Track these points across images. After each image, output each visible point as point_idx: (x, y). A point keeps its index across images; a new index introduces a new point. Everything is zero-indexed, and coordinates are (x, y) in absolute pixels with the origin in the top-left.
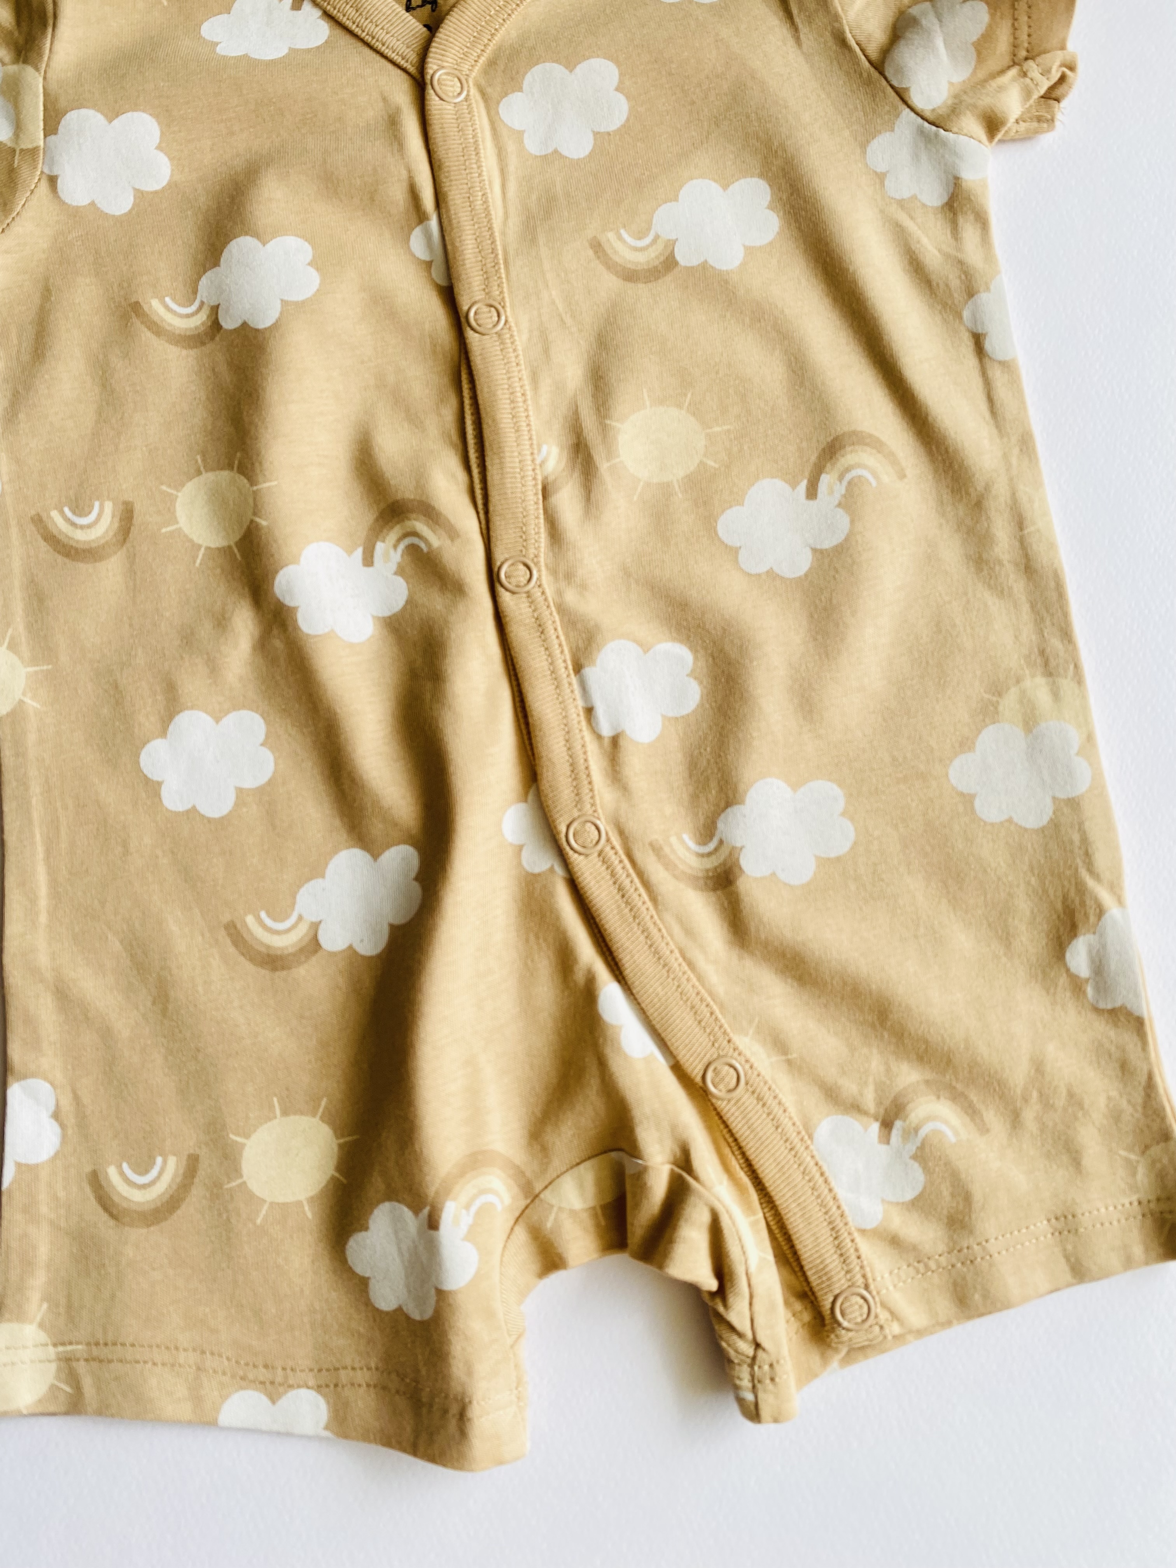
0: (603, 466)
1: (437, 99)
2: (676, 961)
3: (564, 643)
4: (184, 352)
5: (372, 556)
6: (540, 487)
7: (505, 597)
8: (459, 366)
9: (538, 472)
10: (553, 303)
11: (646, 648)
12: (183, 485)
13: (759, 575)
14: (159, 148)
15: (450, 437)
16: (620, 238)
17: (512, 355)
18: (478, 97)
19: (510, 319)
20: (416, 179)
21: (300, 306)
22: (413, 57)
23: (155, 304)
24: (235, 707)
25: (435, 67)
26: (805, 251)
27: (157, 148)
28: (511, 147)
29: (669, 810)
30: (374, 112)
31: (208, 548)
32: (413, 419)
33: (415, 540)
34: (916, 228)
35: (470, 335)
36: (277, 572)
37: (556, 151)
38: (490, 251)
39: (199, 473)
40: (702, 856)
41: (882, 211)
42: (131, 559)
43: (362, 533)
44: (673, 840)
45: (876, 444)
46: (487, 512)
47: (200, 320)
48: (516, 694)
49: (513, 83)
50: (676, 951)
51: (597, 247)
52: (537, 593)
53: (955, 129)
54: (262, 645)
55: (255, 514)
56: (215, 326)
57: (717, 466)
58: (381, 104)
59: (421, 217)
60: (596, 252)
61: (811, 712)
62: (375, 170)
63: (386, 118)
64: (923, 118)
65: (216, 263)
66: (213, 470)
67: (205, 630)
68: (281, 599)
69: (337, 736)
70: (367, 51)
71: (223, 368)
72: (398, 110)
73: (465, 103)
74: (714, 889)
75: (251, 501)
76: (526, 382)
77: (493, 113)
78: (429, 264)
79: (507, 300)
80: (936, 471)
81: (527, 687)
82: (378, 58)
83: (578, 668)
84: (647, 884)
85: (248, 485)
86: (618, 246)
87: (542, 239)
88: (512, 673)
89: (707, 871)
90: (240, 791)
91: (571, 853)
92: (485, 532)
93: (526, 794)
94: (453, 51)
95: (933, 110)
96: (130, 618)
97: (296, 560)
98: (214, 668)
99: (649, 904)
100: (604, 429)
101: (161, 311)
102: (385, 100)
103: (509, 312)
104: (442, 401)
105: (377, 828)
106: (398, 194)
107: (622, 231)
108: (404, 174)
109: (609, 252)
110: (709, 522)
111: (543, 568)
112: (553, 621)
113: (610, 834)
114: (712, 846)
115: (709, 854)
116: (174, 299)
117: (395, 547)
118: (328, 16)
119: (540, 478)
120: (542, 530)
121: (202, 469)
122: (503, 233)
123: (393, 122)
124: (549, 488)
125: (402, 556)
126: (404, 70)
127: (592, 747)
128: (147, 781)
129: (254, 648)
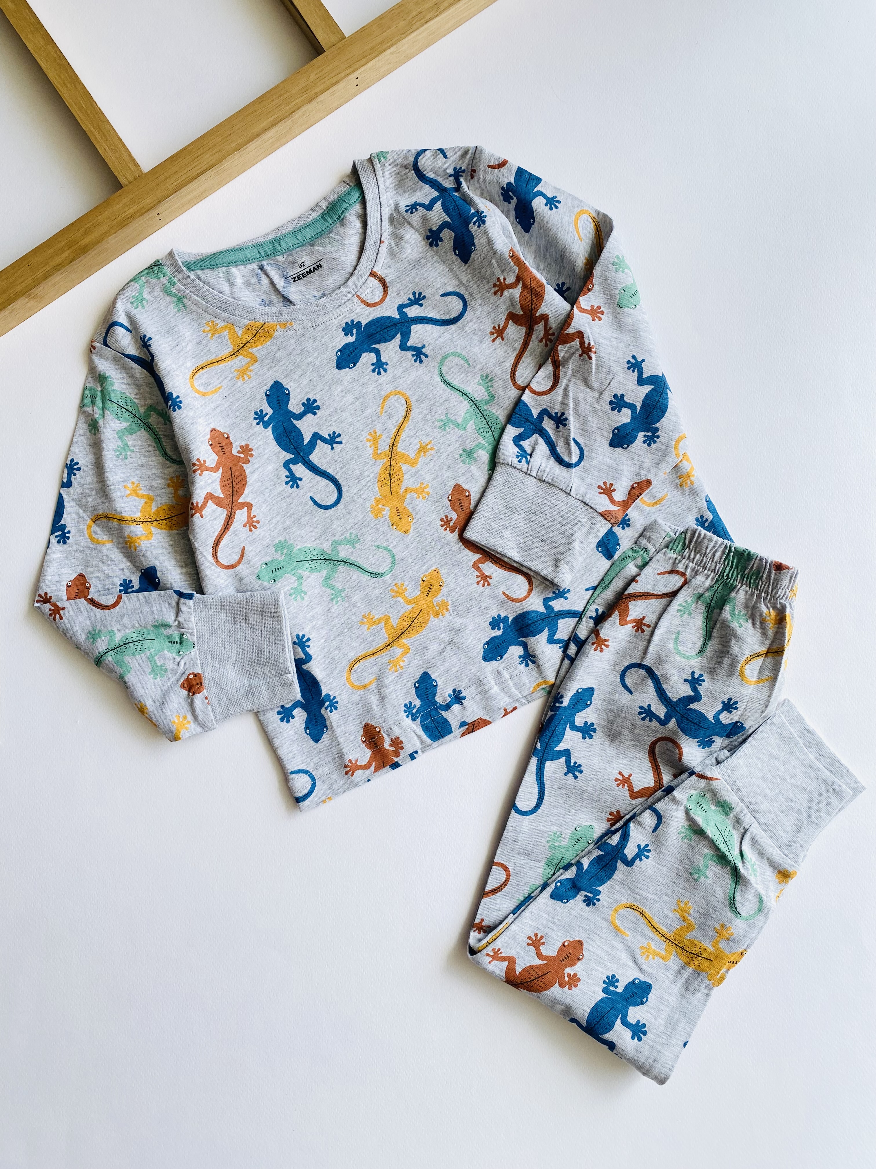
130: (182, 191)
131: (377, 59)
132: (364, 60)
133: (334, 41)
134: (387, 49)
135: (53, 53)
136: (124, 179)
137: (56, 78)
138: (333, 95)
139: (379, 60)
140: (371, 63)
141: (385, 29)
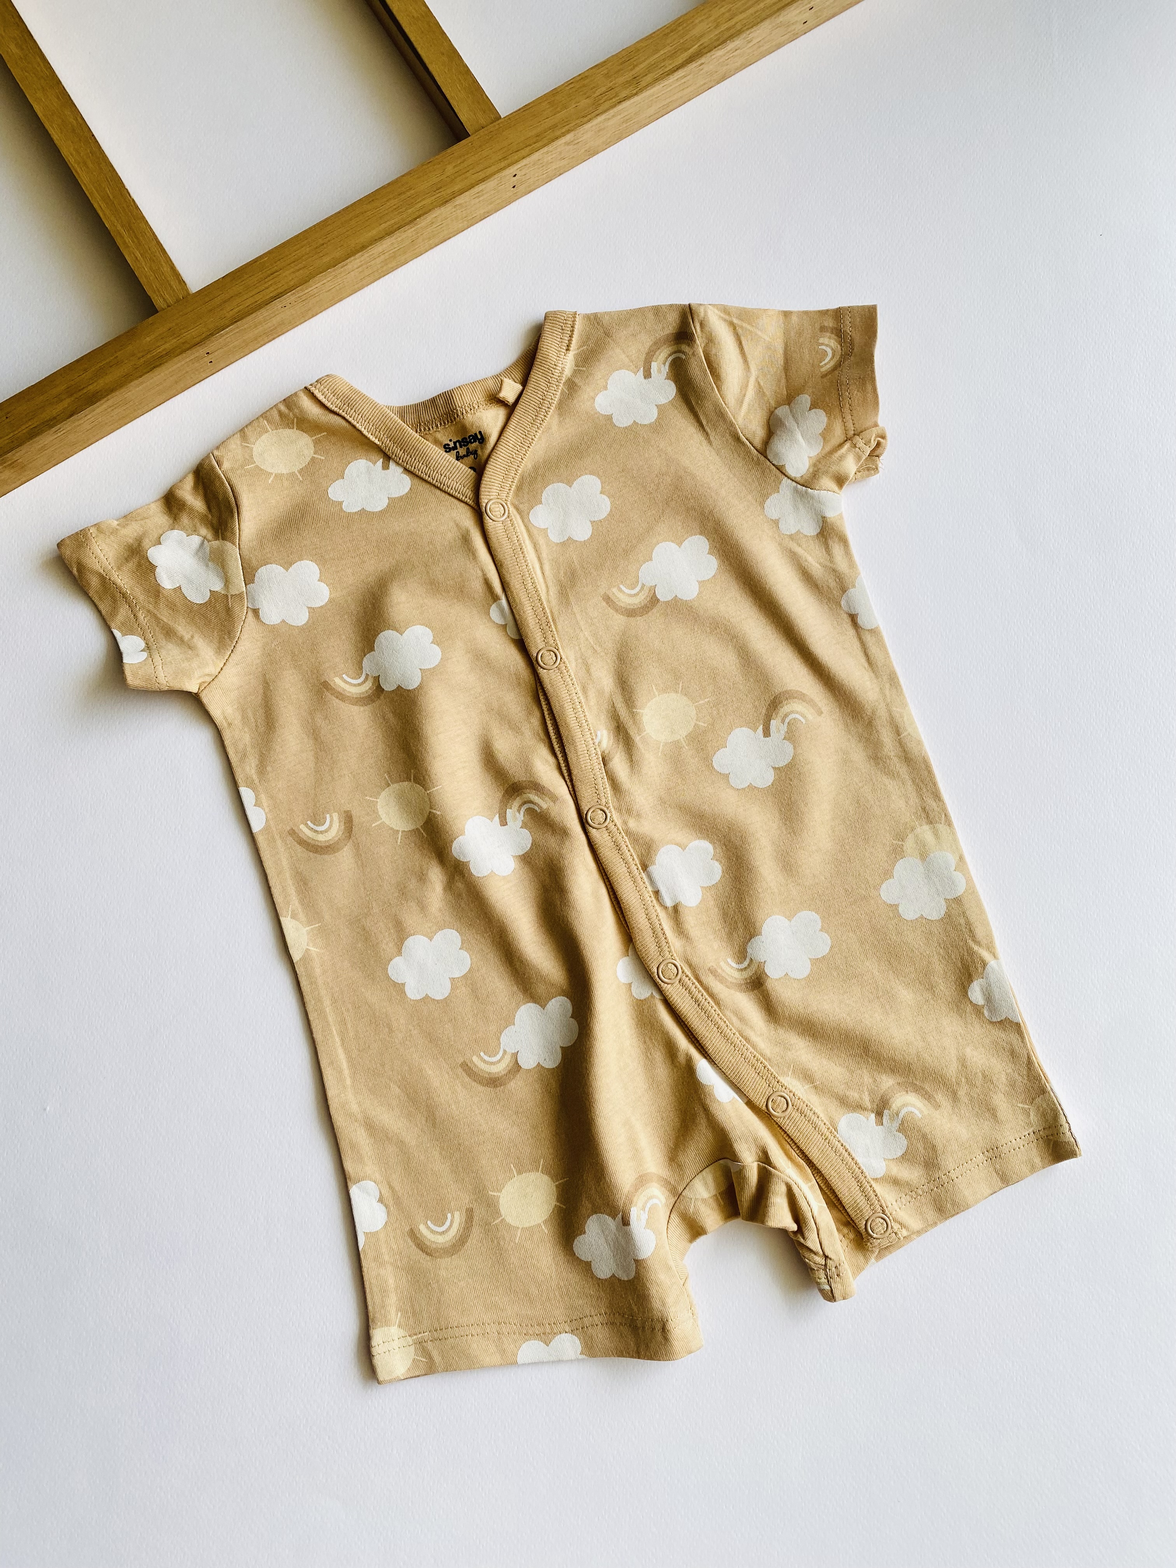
0: (637, 739)
1: (491, 521)
2: (738, 1039)
3: (633, 854)
4: (362, 709)
5: (506, 819)
6: (601, 759)
7: (593, 832)
8: (537, 690)
9: (598, 750)
10: (587, 639)
11: (683, 847)
12: (379, 794)
13: (744, 789)
14: (320, 580)
15: (539, 735)
16: (620, 590)
17: (569, 679)
18: (515, 512)
19: (563, 657)
20: (488, 576)
21: (433, 671)
22: (469, 493)
23: (337, 680)
24: (441, 928)
25: (486, 501)
26: (736, 578)
27: (319, 581)
28: (541, 541)
29: (716, 945)
30: (451, 535)
31: (403, 831)
32: (515, 729)
33: (531, 806)
34: (803, 552)
35: (540, 670)
36: (452, 842)
37: (570, 538)
38: (543, 615)
39: (389, 785)
40: (742, 970)
41: (780, 544)
42: (357, 847)
43: (497, 806)
44: (722, 964)
45: (801, 697)
46: (571, 780)
47: (369, 685)
48: (610, 890)
49: (535, 500)
50: (737, 1033)
51: (608, 599)
52: (612, 827)
53: (817, 488)
54: (449, 886)
55: (431, 808)
56: (378, 690)
57: (706, 725)
58: (456, 529)
59: (495, 598)
60: (607, 603)
61: (791, 870)
62: (461, 574)
63: (460, 537)
64: (796, 482)
65: (372, 649)
66: (397, 782)
67: (413, 884)
68: (458, 858)
69: (507, 936)
70: (438, 492)
71: (390, 716)
72: (468, 531)
73: (508, 519)
74: (753, 990)
75: (427, 799)
76: (580, 694)
77: (526, 520)
78: (504, 627)
79: (559, 644)
80: (840, 706)
81: (616, 886)
82: (447, 497)
83: (645, 867)
84: (712, 995)
85: (423, 790)
86: (620, 596)
87: (572, 599)
88: (605, 877)
89: (746, 979)
90: (452, 980)
91: (662, 984)
92: (572, 793)
93: (627, 951)
94: (495, 488)
95: (802, 476)
96: (364, 884)
97: (463, 834)
98: (423, 907)
99: (715, 1007)
100: (633, 715)
101: (342, 684)
102: (457, 525)
103: (562, 653)
104: (530, 713)
105: (541, 989)
106: (477, 586)
107: (621, 586)
108: (480, 573)
109: (615, 601)
110: (707, 761)
111: (612, 810)
112: (625, 842)
113: (684, 968)
114: (746, 963)
115: (745, 969)
116: (347, 675)
117: (519, 811)
118: (407, 471)
119: (599, 753)
120: (607, 786)
121: (390, 782)
122: (549, 601)
123: (466, 540)
124: (606, 758)
125: (524, 816)
126: (466, 503)
127: (662, 915)
128: (395, 984)
129: (445, 889)
130: (244, 321)
131: (545, 149)
132: (526, 150)
133: (482, 121)
134: (560, 137)
135: (71, 120)
136: (161, 300)
137: (72, 155)
138: (478, 197)
139: (547, 152)
140: (536, 156)
141: (559, 109)
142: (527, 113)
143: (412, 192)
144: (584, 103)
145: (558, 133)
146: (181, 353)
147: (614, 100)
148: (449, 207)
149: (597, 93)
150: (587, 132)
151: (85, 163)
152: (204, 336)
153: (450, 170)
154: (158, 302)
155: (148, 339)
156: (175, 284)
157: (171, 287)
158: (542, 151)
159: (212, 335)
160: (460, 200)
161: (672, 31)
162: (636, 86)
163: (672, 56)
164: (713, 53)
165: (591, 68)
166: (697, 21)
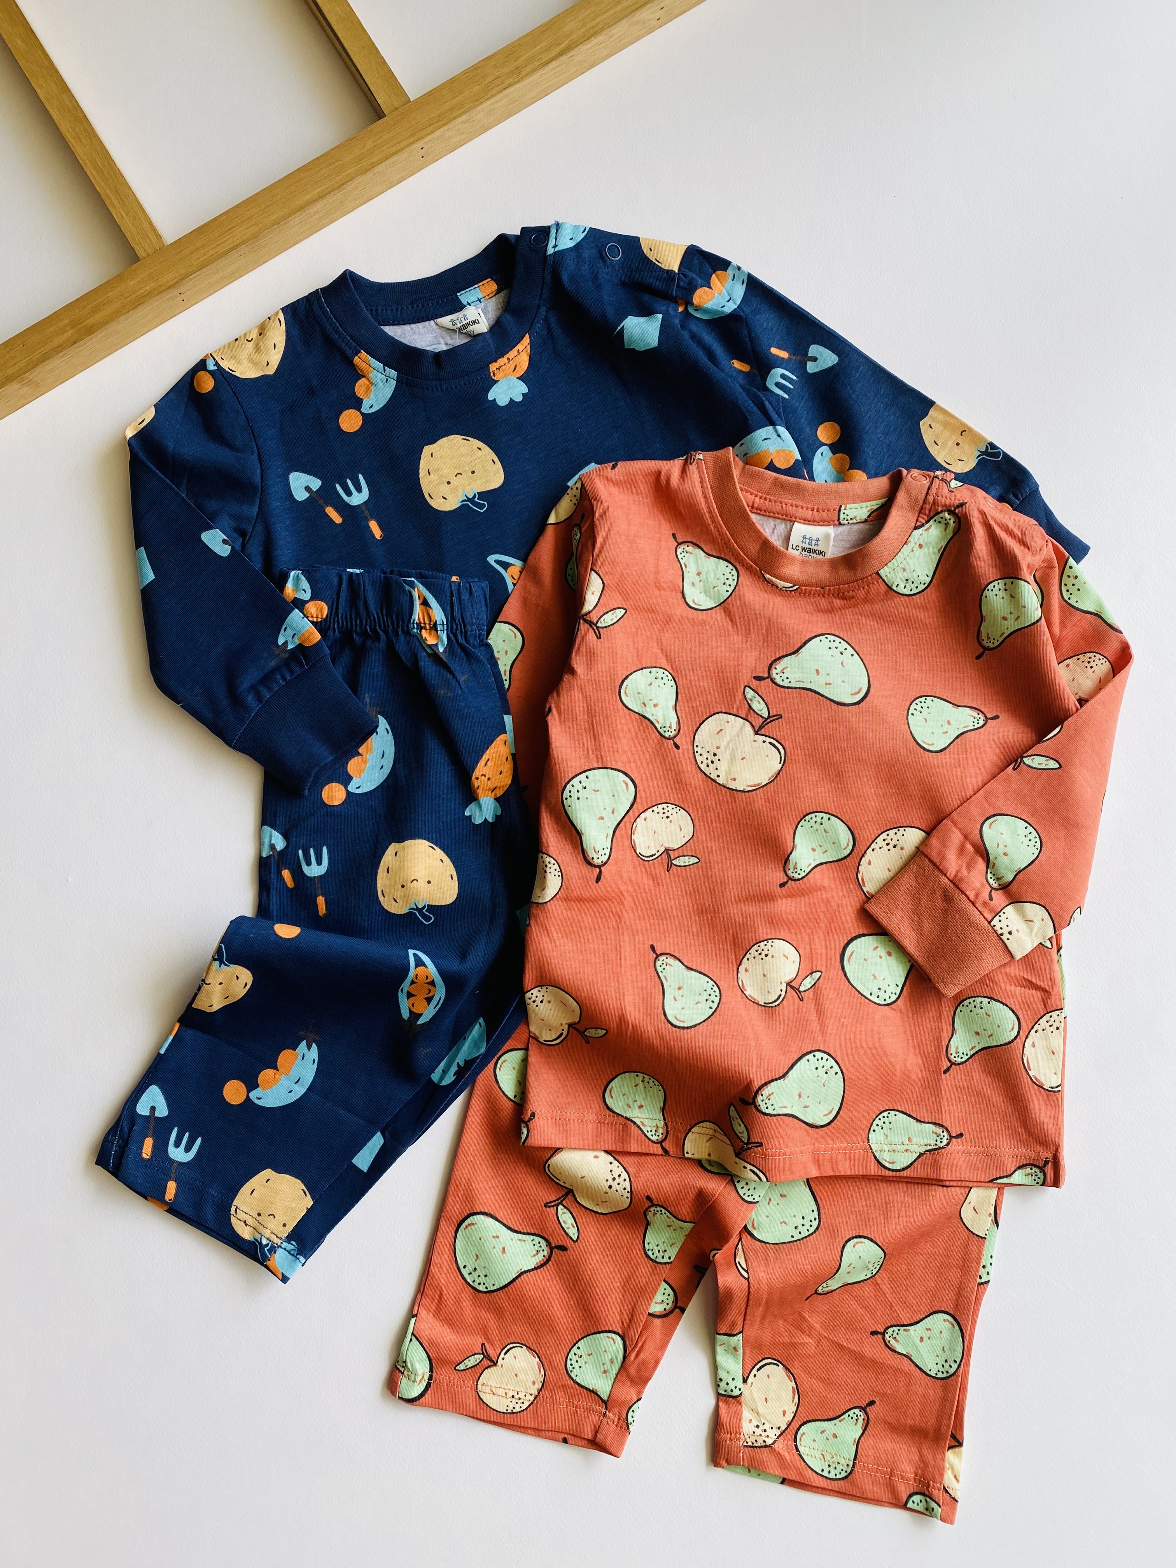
130: (208, 267)
131: (446, 127)
132: (431, 128)
133: (396, 104)
134: (457, 117)
135: (68, 103)
136: (143, 251)
137: (69, 131)
138: (393, 166)
139: (448, 130)
140: (437, 133)
141: (456, 95)
142: (431, 97)
143: (340, 162)
144: (476, 88)
145: (455, 114)
146: (159, 294)
147: (500, 87)
148: (369, 175)
149: (487, 82)
150: (479, 113)
151: (80, 139)
152: (175, 281)
153: (369, 144)
154: (141, 253)
155: (133, 282)
156: (153, 238)
157: (150, 240)
158: (442, 129)
159: (182, 279)
160: (377, 169)
161: (547, 29)
162: (519, 74)
163: (547, 50)
164: (580, 47)
165: (483, 60)
166: (567, 21)
